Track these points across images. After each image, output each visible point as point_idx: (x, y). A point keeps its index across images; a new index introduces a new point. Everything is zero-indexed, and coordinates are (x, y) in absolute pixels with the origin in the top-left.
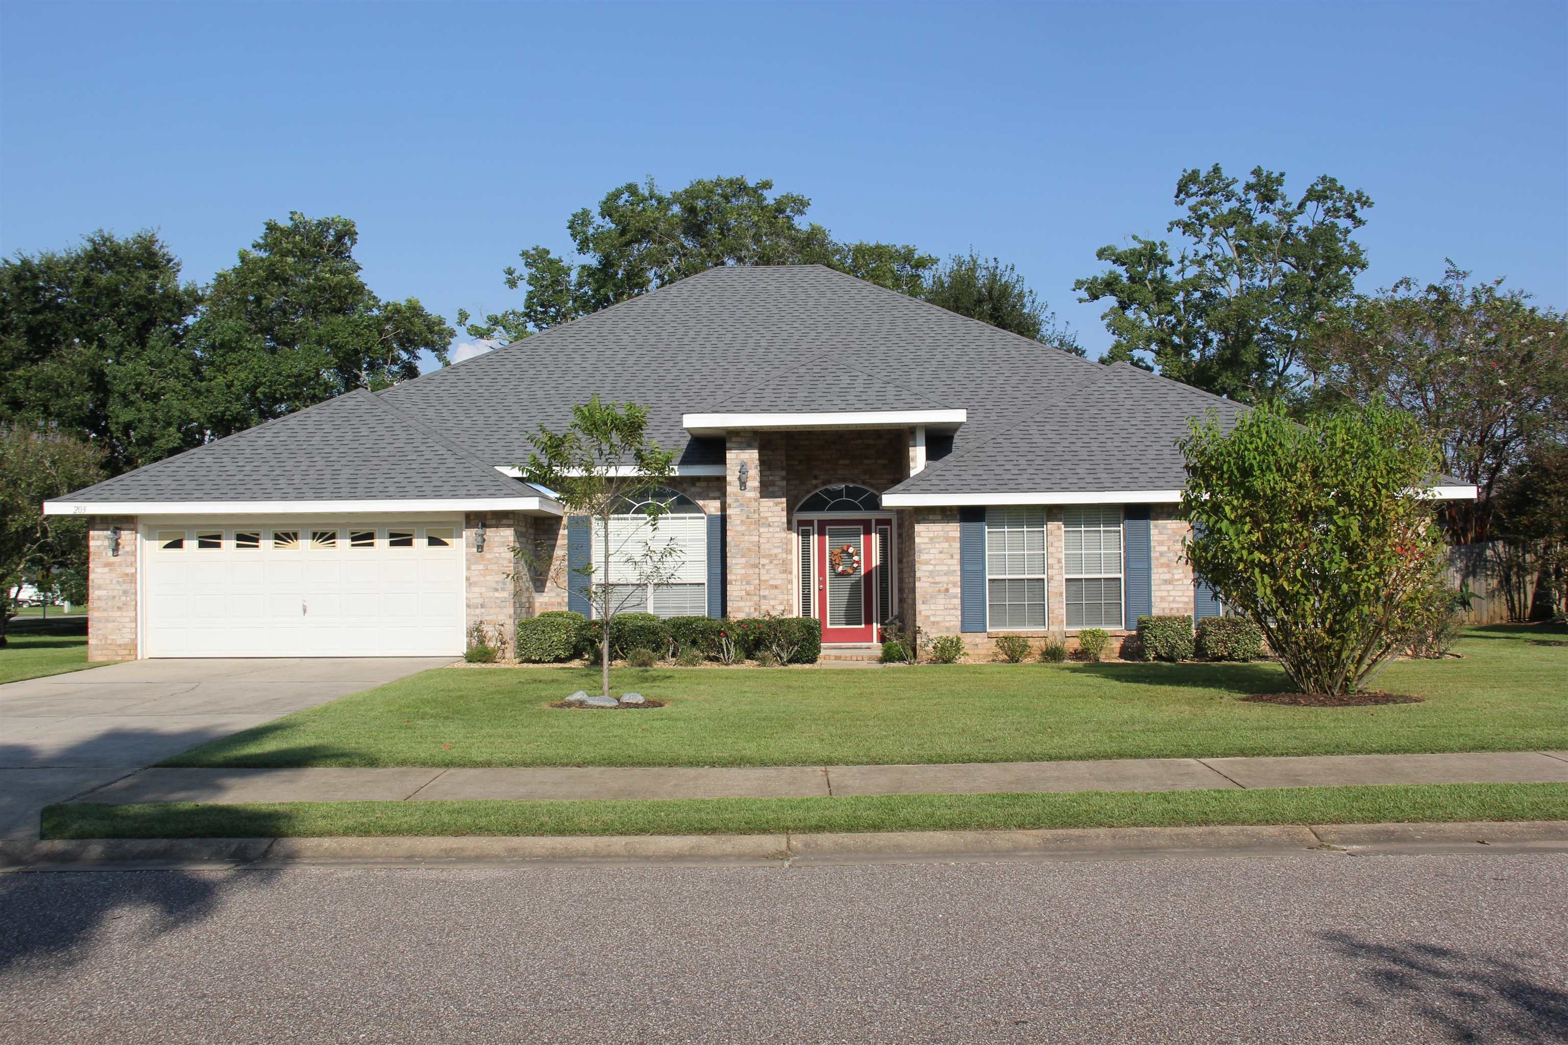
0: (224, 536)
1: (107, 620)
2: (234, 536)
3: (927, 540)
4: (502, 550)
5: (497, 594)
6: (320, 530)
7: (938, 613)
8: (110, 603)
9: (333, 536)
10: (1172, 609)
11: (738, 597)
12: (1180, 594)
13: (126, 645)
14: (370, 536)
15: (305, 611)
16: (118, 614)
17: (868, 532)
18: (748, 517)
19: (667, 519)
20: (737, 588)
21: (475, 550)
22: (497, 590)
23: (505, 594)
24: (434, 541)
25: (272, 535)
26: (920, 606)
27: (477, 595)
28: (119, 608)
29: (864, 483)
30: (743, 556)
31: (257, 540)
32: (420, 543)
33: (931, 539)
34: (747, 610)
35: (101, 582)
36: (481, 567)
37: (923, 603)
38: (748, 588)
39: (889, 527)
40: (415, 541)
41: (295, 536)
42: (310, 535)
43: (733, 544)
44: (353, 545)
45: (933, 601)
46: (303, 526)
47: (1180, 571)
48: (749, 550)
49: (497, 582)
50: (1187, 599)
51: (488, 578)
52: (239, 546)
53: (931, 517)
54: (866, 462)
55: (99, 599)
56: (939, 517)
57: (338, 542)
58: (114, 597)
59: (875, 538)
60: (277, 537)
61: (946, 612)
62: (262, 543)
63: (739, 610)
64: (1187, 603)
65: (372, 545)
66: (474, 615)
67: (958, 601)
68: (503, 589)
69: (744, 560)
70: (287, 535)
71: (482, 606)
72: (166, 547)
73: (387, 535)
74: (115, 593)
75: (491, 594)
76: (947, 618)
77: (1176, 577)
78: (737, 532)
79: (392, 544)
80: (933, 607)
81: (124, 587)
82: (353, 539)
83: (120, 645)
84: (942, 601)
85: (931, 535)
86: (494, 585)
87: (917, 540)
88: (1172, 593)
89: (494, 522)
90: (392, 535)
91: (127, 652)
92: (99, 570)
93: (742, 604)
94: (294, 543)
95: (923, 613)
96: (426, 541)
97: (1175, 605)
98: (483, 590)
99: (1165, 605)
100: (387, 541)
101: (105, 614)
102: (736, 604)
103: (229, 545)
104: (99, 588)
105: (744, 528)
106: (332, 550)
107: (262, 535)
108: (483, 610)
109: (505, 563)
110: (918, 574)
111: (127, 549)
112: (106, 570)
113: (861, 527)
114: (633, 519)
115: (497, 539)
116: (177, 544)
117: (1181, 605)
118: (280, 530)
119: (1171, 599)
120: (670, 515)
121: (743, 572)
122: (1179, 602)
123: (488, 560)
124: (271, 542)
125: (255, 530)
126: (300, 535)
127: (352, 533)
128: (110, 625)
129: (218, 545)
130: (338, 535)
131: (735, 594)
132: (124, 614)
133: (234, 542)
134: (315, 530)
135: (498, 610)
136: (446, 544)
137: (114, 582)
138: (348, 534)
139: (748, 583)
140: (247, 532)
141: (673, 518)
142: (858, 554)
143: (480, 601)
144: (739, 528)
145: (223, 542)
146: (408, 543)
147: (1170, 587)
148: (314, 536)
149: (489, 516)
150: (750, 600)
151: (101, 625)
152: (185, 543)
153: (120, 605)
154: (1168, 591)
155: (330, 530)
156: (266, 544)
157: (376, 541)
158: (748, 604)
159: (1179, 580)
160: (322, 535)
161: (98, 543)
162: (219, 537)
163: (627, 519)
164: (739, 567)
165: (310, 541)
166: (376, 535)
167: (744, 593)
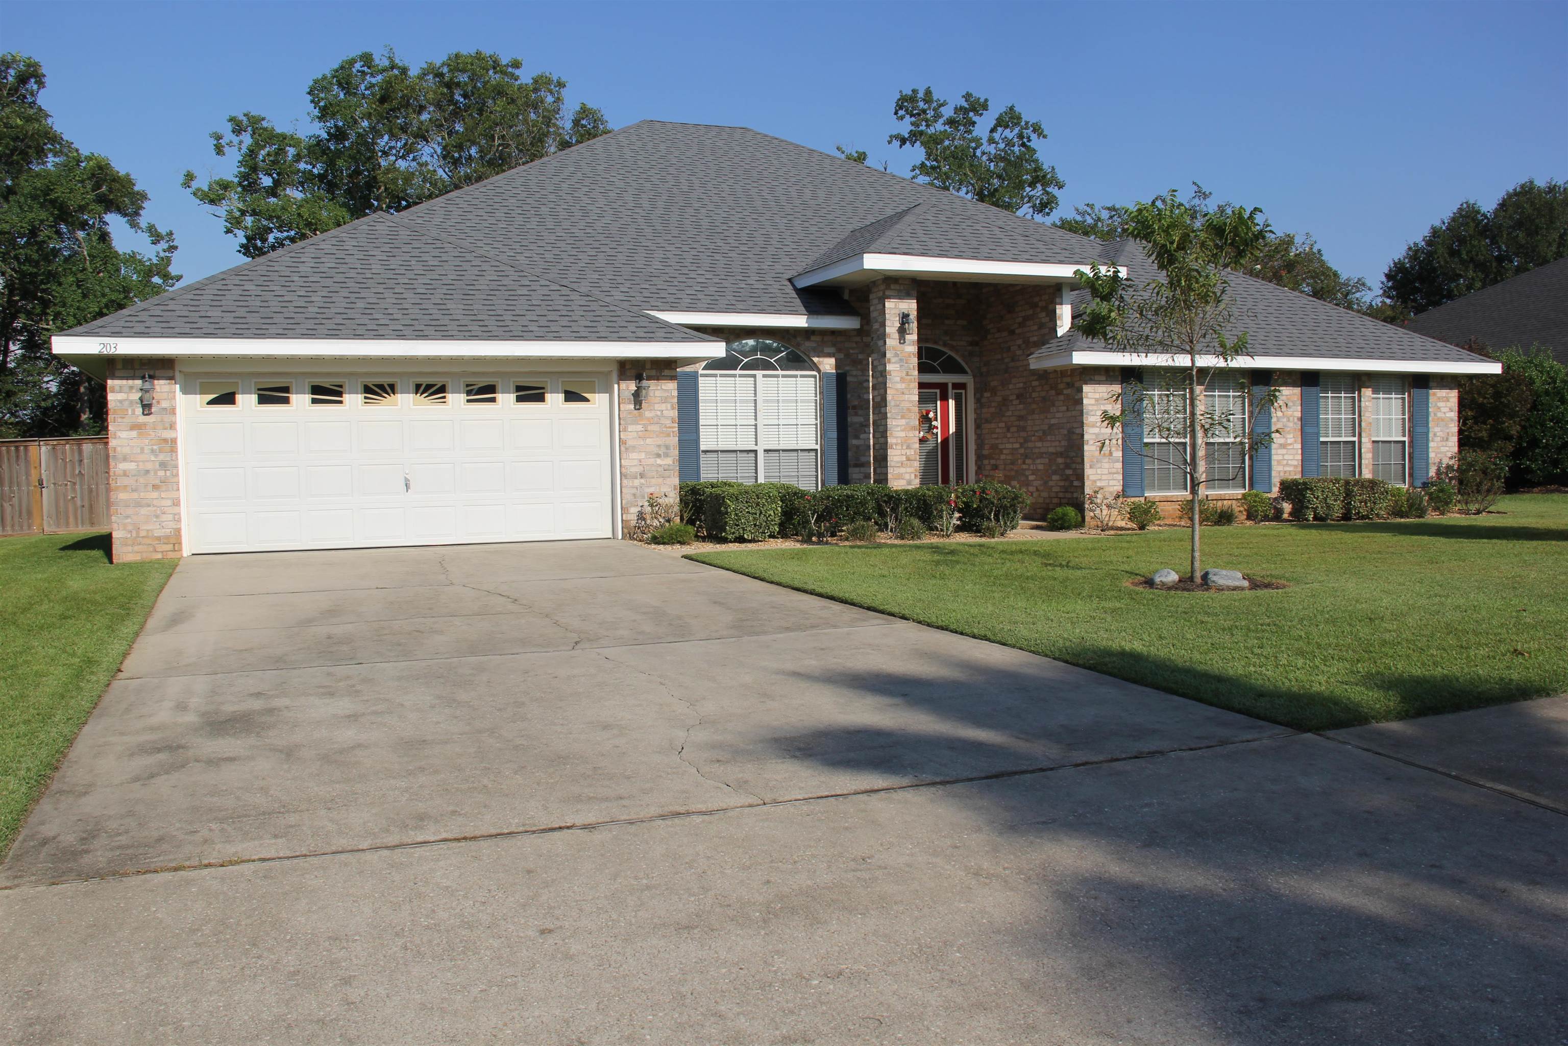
0: (293, 388)
1: (138, 504)
2: (308, 388)
3: (1093, 402)
4: (663, 407)
5: (659, 461)
6: (425, 381)
7: (1104, 477)
8: (142, 480)
9: (442, 389)
10: (1285, 472)
11: (898, 462)
12: (1291, 457)
13: (167, 537)
14: (491, 389)
15: (407, 486)
16: (155, 495)
17: (944, 399)
18: (907, 375)
19: (777, 376)
20: (898, 452)
21: (632, 407)
22: (658, 456)
23: (669, 461)
24: (572, 396)
25: (360, 388)
26: (1089, 472)
27: (636, 462)
28: (155, 487)
29: (945, 345)
30: (903, 417)
31: (340, 394)
32: (554, 399)
33: (1097, 400)
34: (907, 477)
35: (126, 450)
36: (640, 428)
37: (1091, 467)
38: (909, 452)
39: (963, 391)
40: (548, 396)
41: (392, 389)
42: (412, 387)
43: (893, 403)
44: (468, 401)
45: (1099, 465)
46: (401, 375)
47: (1291, 436)
48: (909, 410)
49: (659, 446)
50: (1295, 463)
51: (648, 441)
52: (314, 401)
53: (1097, 378)
54: (947, 322)
55: (125, 474)
56: (1104, 378)
57: (450, 397)
58: (148, 472)
59: (952, 403)
60: (367, 390)
61: (1110, 477)
62: (346, 397)
63: (899, 477)
64: (1295, 466)
65: (493, 400)
66: (633, 487)
67: (1120, 465)
68: (666, 455)
69: (903, 422)
70: (381, 387)
71: (642, 476)
72: (211, 403)
73: (512, 388)
74: (149, 466)
75: (651, 461)
76: (1111, 483)
77: (1289, 441)
78: (897, 390)
79: (520, 399)
80: (1099, 471)
81: (162, 457)
82: (469, 393)
83: (159, 538)
84: (1106, 465)
85: (1097, 396)
86: (656, 450)
87: (1085, 401)
88: (1286, 457)
89: (653, 373)
90: (519, 388)
91: (170, 547)
92: (124, 435)
93: (902, 470)
94: (391, 399)
95: (1092, 478)
96: (561, 396)
97: (1287, 469)
98: (643, 456)
99: (1280, 468)
100: (512, 397)
101: (135, 495)
102: (897, 471)
103: (301, 400)
104: (125, 459)
105: (903, 386)
106: (442, 406)
107: (346, 387)
108: (643, 481)
109: (668, 422)
110: (1086, 437)
111: (164, 404)
112: (134, 434)
113: (938, 391)
114: (741, 376)
115: (658, 393)
116: (228, 399)
117: (1291, 469)
118: (371, 381)
119: (1285, 462)
120: (780, 372)
121: (903, 434)
122: (1291, 465)
123: (648, 419)
124: (360, 397)
125: (337, 381)
126: (398, 387)
127: (467, 386)
128: (144, 511)
129: (286, 401)
130: (449, 387)
131: (896, 459)
132: (163, 495)
133: (308, 397)
134: (419, 380)
135: (661, 480)
136: (587, 400)
137: (147, 450)
138: (462, 386)
139: (908, 447)
140: (325, 382)
141: (784, 376)
142: (936, 419)
143: (639, 469)
144: (899, 386)
145: (293, 397)
146: (540, 398)
147: (1284, 451)
148: (418, 389)
149: (648, 366)
150: (911, 467)
151: (130, 511)
152: (239, 398)
153: (157, 482)
154: (1283, 455)
155: (439, 381)
156: (353, 400)
157: (499, 396)
158: (909, 470)
159: (1290, 444)
160: (429, 387)
161: (120, 396)
162: (286, 390)
163: (734, 376)
164: (899, 429)
165: (410, 397)
166: (499, 388)
167: (904, 458)
